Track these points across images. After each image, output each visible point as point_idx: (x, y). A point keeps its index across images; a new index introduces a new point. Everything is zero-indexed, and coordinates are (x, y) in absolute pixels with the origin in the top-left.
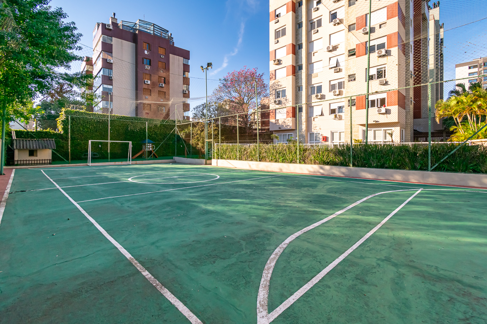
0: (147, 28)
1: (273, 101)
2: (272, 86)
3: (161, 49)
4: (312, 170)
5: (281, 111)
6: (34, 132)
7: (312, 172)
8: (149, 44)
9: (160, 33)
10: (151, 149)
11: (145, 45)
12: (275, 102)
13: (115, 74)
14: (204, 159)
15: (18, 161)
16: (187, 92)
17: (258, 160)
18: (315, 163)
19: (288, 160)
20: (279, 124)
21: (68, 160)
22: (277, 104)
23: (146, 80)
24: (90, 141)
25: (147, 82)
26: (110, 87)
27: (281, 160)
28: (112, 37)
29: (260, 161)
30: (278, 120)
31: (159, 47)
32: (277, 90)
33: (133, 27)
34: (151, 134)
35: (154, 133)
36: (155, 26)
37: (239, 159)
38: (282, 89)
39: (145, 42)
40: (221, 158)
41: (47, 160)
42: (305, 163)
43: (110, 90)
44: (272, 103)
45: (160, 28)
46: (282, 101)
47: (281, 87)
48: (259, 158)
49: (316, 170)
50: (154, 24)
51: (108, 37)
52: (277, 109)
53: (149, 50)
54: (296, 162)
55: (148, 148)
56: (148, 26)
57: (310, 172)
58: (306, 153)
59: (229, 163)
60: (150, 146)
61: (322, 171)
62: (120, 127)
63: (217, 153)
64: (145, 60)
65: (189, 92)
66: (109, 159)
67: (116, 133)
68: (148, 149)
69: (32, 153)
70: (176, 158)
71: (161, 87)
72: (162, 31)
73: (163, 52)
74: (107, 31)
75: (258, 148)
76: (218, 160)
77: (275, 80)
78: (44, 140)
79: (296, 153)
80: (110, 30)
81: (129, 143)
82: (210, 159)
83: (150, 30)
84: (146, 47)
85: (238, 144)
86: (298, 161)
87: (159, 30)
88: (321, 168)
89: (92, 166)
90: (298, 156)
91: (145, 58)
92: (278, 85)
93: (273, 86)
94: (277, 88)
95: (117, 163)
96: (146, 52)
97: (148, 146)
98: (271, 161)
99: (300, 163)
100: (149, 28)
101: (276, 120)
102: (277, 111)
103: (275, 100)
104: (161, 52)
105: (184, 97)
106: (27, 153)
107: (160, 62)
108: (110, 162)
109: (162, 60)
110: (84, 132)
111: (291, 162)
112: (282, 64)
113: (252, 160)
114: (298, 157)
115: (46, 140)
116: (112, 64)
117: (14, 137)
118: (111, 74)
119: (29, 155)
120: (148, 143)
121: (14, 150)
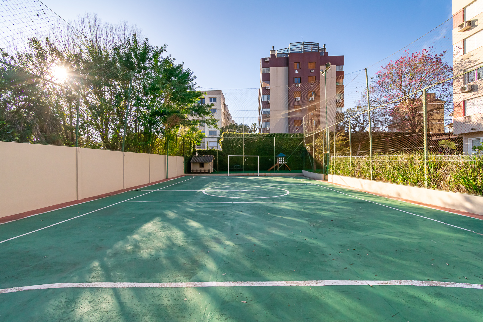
0: (298, 48)
1: (458, 88)
2: (458, 66)
3: (311, 64)
4: (449, 201)
5: (476, 101)
6: (206, 151)
7: (449, 205)
8: (299, 63)
9: (310, 48)
10: (283, 162)
11: (296, 65)
12: (463, 89)
13: (272, 98)
14: (323, 173)
15: (192, 170)
16: (341, 101)
17: (372, 179)
18: (459, 189)
19: (410, 181)
20: (471, 123)
21: (217, 171)
22: (468, 92)
23: (296, 98)
24: (229, 156)
25: (298, 99)
26: (268, 110)
27: (401, 179)
28: (269, 67)
29: (374, 179)
30: (470, 117)
31: (309, 63)
32: (469, 70)
33: (287, 52)
34: (288, 149)
35: (290, 147)
36: (305, 43)
37: (352, 176)
38: (478, 66)
39: (295, 63)
40: (336, 174)
41: (207, 170)
42: (439, 187)
43: (269, 112)
44: (458, 93)
45: (310, 44)
46: (479, 85)
47: (477, 63)
48: (373, 176)
49: (456, 202)
50: (304, 42)
51: (267, 68)
52: (468, 100)
53: (300, 68)
54: (422, 186)
55: (281, 161)
56: (298, 46)
57: (445, 203)
58: (440, 171)
59: (342, 180)
60: (283, 159)
61: (468, 205)
62: (260, 144)
63: (332, 167)
64: (296, 79)
65: (343, 100)
66: (244, 171)
67: (257, 148)
68: (281, 163)
69: (202, 165)
70: (305, 172)
71: (311, 101)
72: (313, 46)
73: (313, 67)
74: (266, 63)
75: (371, 161)
76: (333, 175)
77: (464, 55)
78: (208, 156)
79: (421, 169)
80: (268, 61)
81: (258, 157)
82: (327, 174)
83: (300, 49)
84: (296, 67)
85: (350, 156)
86: (426, 183)
87: (309, 46)
88: (468, 200)
89: (230, 176)
90: (426, 174)
91: (296, 77)
92: (470, 62)
93: (460, 65)
94: (467, 67)
95: (250, 174)
96: (296, 72)
97: (281, 159)
98: (387, 180)
99: (429, 186)
100: (301, 48)
101: (465, 118)
102: (468, 103)
103: (462, 86)
104: (311, 66)
105: (337, 107)
106: (199, 165)
107: (310, 77)
108: (244, 173)
109: (312, 74)
110: (235, 149)
111: (416, 184)
112: (477, 25)
113: (365, 178)
114: (426, 177)
115: (209, 156)
116: (269, 90)
117: (197, 155)
118: (269, 99)
119: (199, 167)
120: (281, 157)
121: (190, 163)
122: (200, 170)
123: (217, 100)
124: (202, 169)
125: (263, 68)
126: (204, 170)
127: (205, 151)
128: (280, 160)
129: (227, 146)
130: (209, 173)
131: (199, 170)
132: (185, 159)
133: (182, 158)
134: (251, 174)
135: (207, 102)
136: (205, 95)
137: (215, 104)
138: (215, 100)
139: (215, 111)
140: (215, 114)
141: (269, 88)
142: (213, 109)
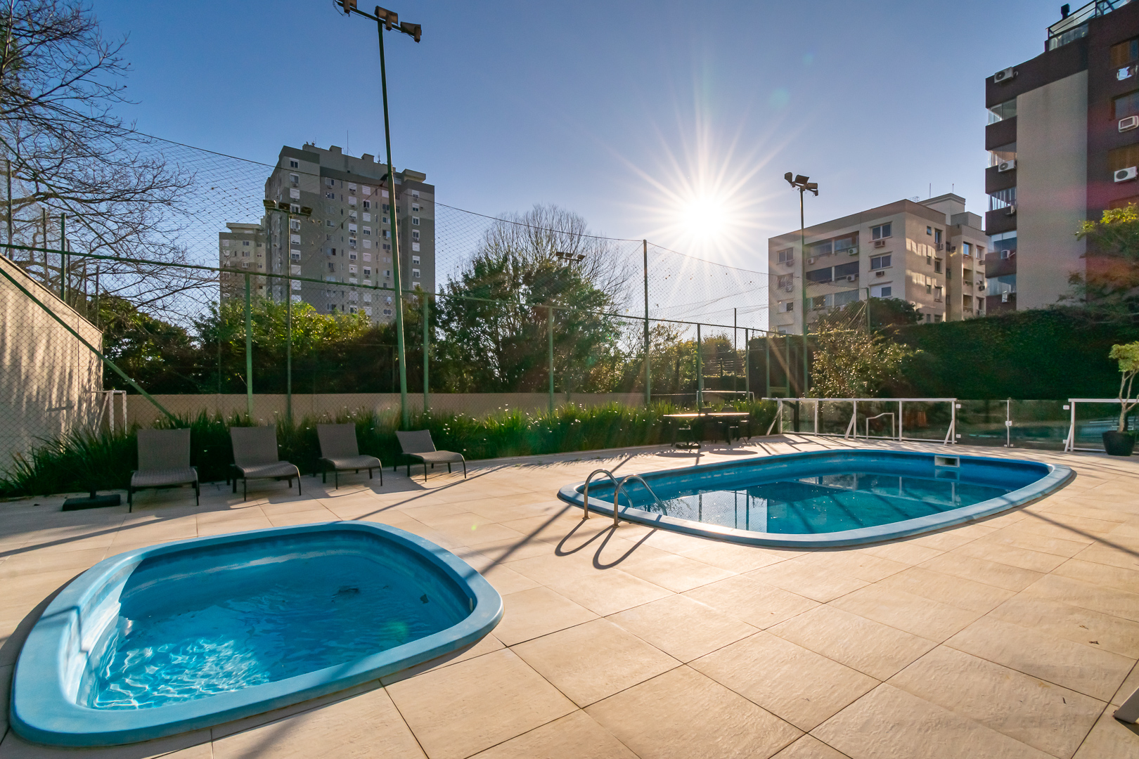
11: (1122, 51)
23: (1118, 172)
25: (1123, 174)
26: (1009, 235)
39: (1119, 43)
43: (1012, 243)
64: (1121, 102)
74: (1002, 89)
80: (1009, 80)
84: (1125, 57)
91: (1120, 96)
96: (1123, 74)
116: (1014, 171)
123: (894, 230)
135: (866, 240)
136: (861, 222)
137: (888, 240)
138: (887, 229)
139: (887, 261)
140: (886, 270)
141: (1011, 166)
142: (881, 256)
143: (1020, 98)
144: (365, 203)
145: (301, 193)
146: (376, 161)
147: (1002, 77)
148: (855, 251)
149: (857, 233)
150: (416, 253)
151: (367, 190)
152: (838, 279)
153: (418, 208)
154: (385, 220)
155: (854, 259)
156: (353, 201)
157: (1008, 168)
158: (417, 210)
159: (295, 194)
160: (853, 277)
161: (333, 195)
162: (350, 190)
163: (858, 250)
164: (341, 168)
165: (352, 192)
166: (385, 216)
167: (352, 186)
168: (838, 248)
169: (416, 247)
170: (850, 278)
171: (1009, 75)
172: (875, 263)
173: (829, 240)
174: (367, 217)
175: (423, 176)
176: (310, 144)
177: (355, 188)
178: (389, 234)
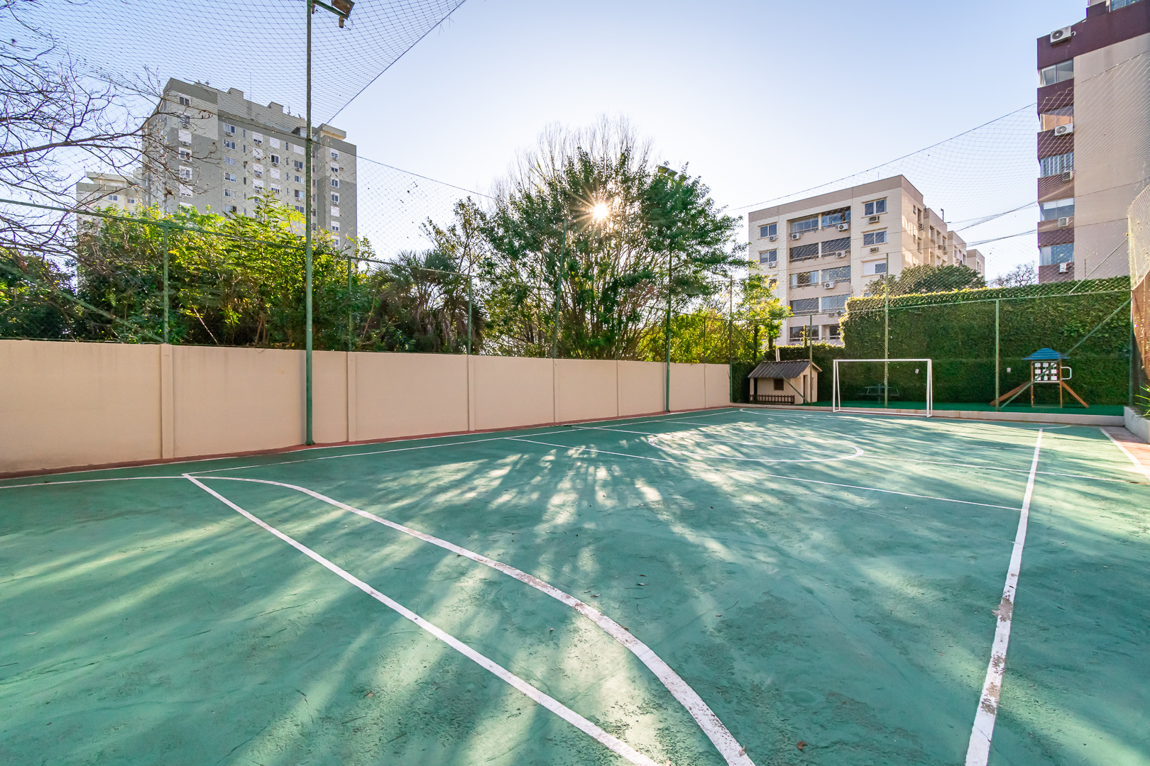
6: (802, 349)
10: (1054, 378)
15: (753, 396)
26: (1065, 203)
28: (1071, 59)
41: (788, 397)
43: (1069, 211)
51: (1059, 65)
55: (1043, 375)
60: (1050, 369)
67: (960, 336)
68: (1042, 379)
69: (779, 384)
70: (1127, 413)
74: (1055, 50)
80: (1065, 41)
95: (905, 412)
97: (1041, 368)
106: (772, 385)
108: (888, 407)
115: (800, 362)
116: (1071, 135)
117: (778, 359)
118: (1068, 167)
119: (773, 387)
120: (1041, 361)
121: (749, 380)
122: (775, 396)
123: (889, 205)
124: (779, 393)
125: (1043, 70)
126: (785, 397)
127: (798, 349)
128: (1038, 372)
129: (859, 333)
130: (792, 403)
131: (772, 396)
132: (734, 370)
133: (725, 369)
134: (911, 412)
135: (858, 215)
136: (853, 198)
137: (883, 216)
138: (881, 204)
139: (881, 236)
140: (880, 246)
141: (1069, 130)
142: (875, 232)
143: (1078, 60)
144: (273, 157)
145: (194, 137)
146: (285, 111)
147: (1058, 37)
148: (845, 226)
149: (849, 208)
150: (336, 219)
151: (275, 143)
152: (825, 256)
153: (338, 168)
154: (297, 179)
155: (844, 235)
156: (258, 152)
157: (1066, 132)
158: (336, 170)
159: (185, 136)
160: (843, 252)
161: (233, 145)
162: (255, 140)
163: (850, 225)
164: (243, 113)
165: (258, 142)
166: (298, 174)
167: (257, 136)
168: (825, 224)
169: (335, 212)
170: (840, 254)
171: (1067, 34)
172: (868, 238)
173: (816, 215)
174: (275, 173)
175: (344, 134)
176: (203, 82)
177: (261, 139)
178: (302, 196)
